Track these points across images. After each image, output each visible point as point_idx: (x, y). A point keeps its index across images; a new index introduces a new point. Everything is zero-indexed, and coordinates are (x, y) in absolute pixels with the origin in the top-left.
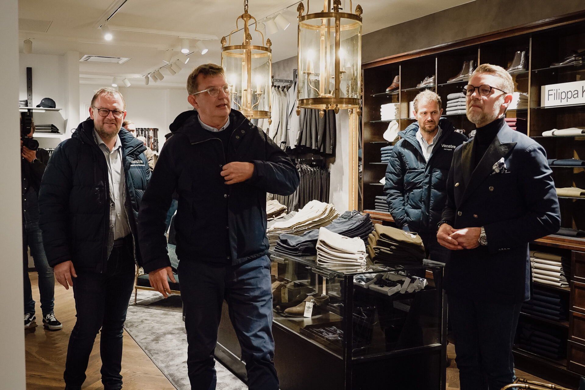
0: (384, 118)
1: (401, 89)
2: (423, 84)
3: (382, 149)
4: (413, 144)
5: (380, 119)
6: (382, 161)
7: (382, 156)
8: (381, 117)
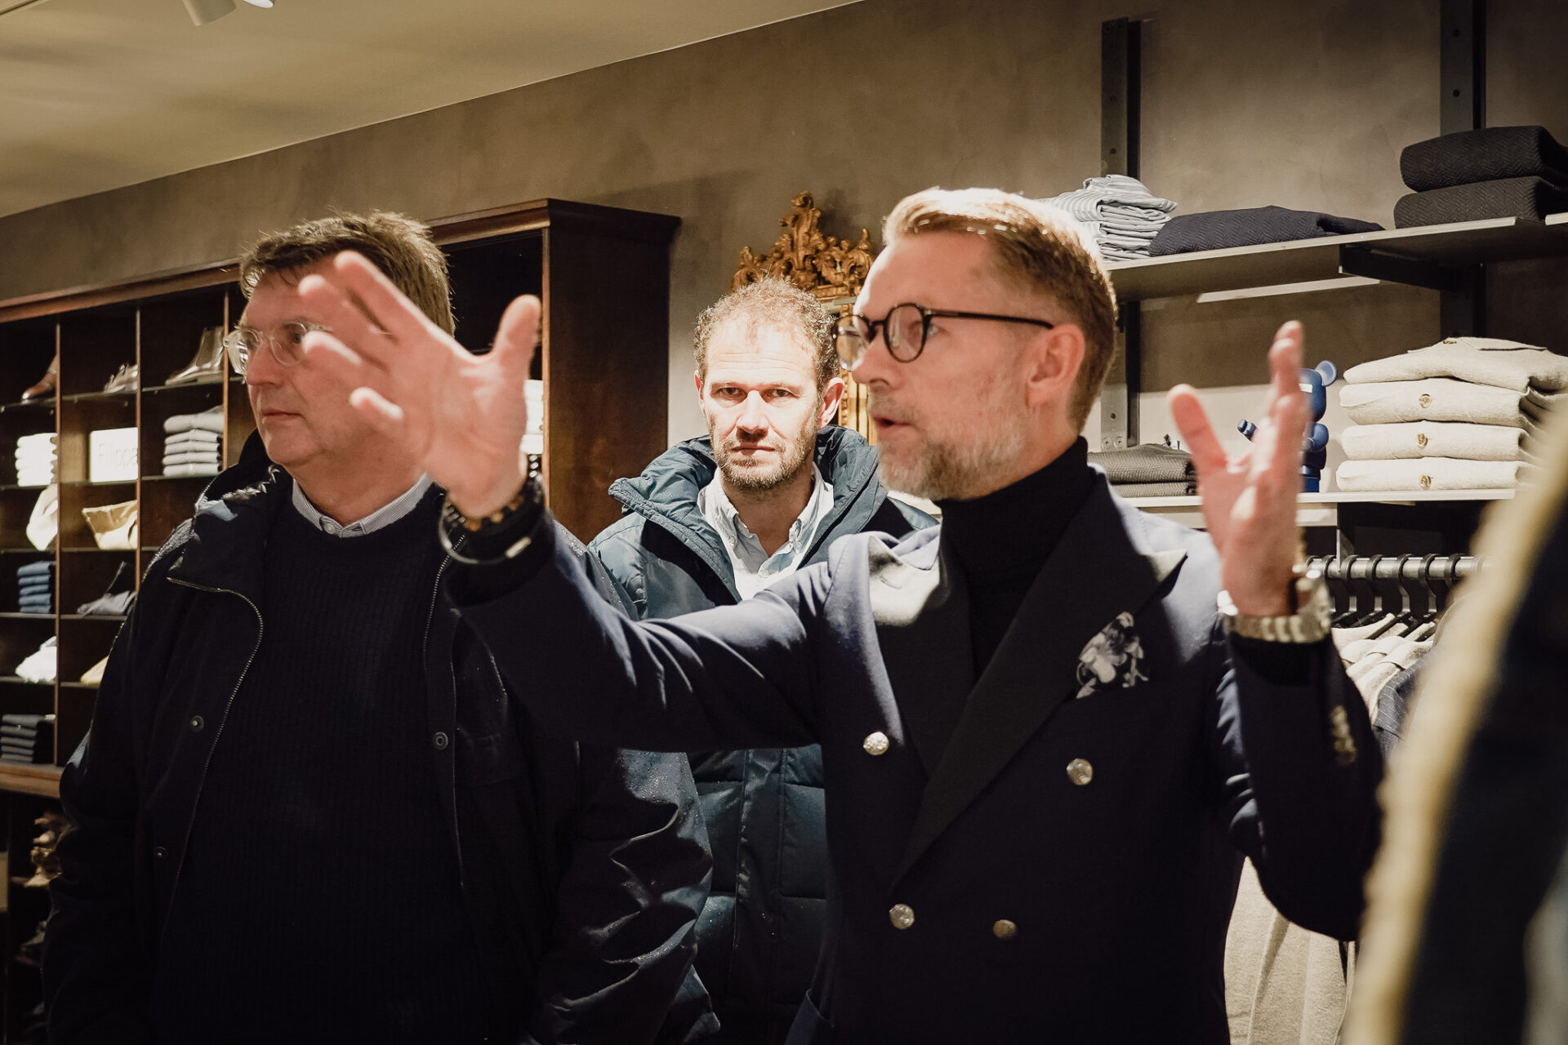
0: (25, 480)
1: (61, 395)
2: (116, 381)
3: (22, 570)
4: (695, 548)
5: (16, 480)
6: (23, 609)
7: (23, 591)
8: (19, 475)
